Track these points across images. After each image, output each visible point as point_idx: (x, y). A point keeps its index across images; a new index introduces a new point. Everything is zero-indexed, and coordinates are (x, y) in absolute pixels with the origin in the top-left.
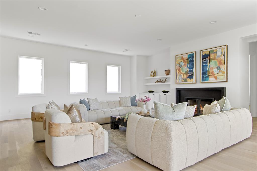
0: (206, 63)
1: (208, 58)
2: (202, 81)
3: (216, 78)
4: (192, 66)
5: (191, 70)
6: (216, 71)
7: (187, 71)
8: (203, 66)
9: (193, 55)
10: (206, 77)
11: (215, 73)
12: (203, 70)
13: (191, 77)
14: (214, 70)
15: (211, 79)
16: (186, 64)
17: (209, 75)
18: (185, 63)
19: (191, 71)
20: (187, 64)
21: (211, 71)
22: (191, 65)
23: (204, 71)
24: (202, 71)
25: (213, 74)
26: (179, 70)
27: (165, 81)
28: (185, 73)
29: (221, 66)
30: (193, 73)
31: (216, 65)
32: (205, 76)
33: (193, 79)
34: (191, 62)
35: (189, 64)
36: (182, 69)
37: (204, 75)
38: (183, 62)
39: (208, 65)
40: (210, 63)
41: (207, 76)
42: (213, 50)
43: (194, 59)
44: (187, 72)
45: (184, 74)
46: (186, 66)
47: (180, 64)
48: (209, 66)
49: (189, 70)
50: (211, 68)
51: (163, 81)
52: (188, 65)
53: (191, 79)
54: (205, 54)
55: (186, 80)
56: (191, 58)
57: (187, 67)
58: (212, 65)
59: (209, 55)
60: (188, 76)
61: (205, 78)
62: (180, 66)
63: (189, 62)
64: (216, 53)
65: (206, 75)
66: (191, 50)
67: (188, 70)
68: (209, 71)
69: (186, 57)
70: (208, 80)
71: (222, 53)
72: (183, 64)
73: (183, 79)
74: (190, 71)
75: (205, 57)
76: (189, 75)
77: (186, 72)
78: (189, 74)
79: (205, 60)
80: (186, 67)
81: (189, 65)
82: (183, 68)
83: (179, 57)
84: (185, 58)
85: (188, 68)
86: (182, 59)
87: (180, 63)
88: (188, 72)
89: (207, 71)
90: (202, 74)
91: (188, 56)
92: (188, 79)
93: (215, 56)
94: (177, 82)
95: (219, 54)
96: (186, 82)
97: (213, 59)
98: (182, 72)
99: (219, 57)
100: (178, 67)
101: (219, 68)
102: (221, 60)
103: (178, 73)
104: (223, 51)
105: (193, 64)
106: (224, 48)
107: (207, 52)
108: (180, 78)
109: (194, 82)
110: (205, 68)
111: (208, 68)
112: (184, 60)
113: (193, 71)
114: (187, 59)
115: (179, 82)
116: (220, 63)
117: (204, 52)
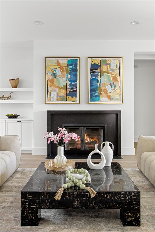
0: (97, 76)
1: (99, 69)
2: (90, 101)
3: (109, 97)
4: (75, 78)
5: (73, 83)
6: (109, 88)
7: (67, 84)
8: (91, 80)
9: (77, 62)
10: (96, 96)
11: (109, 91)
12: (91, 85)
13: (73, 93)
14: (107, 87)
15: (103, 99)
16: (65, 73)
17: (101, 94)
18: (63, 71)
19: (73, 85)
20: (67, 73)
21: (103, 88)
22: (73, 76)
23: (93, 87)
24: (91, 87)
25: (106, 93)
26: (52, 81)
27: (8, 98)
28: (63, 87)
29: (115, 83)
30: (76, 88)
31: (110, 80)
32: (95, 94)
33: (76, 97)
34: (73, 71)
35: (70, 74)
36: (58, 80)
37: (93, 93)
39: (99, 79)
40: (102, 76)
41: (97, 94)
42: (106, 60)
43: (78, 68)
45: (60, 88)
46: (65, 77)
47: (55, 72)
48: (100, 81)
49: (70, 83)
50: (103, 84)
51: (4, 97)
52: (67, 75)
53: (72, 97)
54: (95, 63)
55: (63, 99)
56: (73, 66)
57: (67, 78)
58: (104, 81)
59: (101, 66)
60: (68, 92)
61: (94, 98)
62: (54, 75)
63: (70, 71)
64: (110, 64)
65: (96, 92)
66: (73, 53)
68: (100, 88)
69: (64, 62)
70: (99, 100)
71: (117, 65)
72: (58, 72)
73: (60, 97)
74: (71, 85)
75: (94, 67)
76: (70, 92)
77: (64, 85)
78: (69, 90)
79: (95, 72)
80: (65, 79)
81: (69, 76)
82: (60, 79)
83: (53, 60)
84: (63, 63)
85: (68, 80)
86: (57, 65)
87: (53, 71)
88: (68, 87)
89: (97, 87)
90: (90, 92)
91: (68, 62)
92: (68, 96)
93: (109, 69)
94: (48, 100)
95: (113, 66)
96: (65, 101)
97: (106, 72)
98: (57, 86)
99: (113, 70)
100: (50, 77)
101: (113, 85)
102: (116, 75)
103: (50, 86)
104: (118, 65)
105: (76, 75)
106: (119, 61)
107: (97, 62)
108: (54, 95)
109: (78, 102)
110: (94, 83)
111: (98, 84)
112: (60, 66)
113: (76, 85)
114: (66, 65)
115: (51, 100)
116: (115, 79)
117: (93, 60)
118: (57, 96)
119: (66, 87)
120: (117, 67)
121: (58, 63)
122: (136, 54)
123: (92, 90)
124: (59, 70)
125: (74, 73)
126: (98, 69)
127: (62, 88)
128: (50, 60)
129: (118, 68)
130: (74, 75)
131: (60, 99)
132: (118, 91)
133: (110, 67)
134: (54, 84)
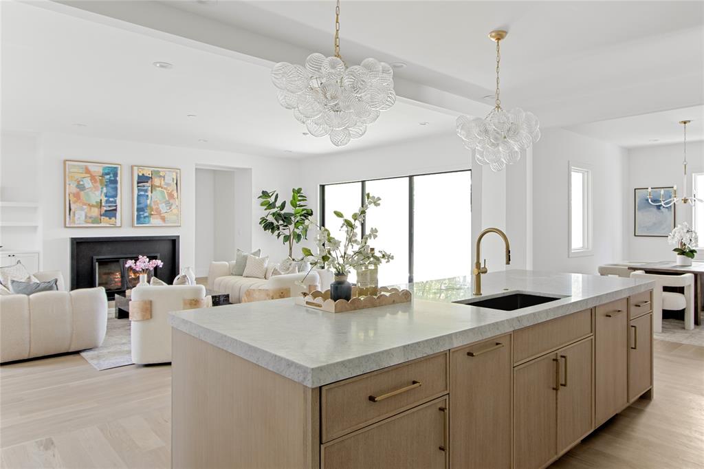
0: (146, 191)
1: (150, 182)
2: (137, 224)
3: (163, 219)
4: (113, 193)
5: (111, 199)
6: (163, 208)
7: (101, 200)
8: (139, 196)
9: (117, 170)
10: (145, 217)
11: (163, 211)
12: (139, 203)
13: (111, 213)
14: (160, 206)
15: (155, 221)
16: (98, 184)
17: (152, 214)
18: (96, 182)
19: (111, 202)
20: (101, 185)
21: (154, 207)
22: (111, 190)
23: (141, 206)
24: (137, 205)
25: (159, 213)
26: (77, 196)
28: (95, 204)
29: (171, 201)
30: (116, 206)
31: (163, 197)
32: (143, 214)
33: (116, 218)
34: (111, 183)
35: (106, 186)
36: (87, 194)
37: (141, 213)
38: (88, 179)
39: (150, 196)
40: (154, 192)
41: (146, 214)
42: (159, 172)
43: (118, 179)
44: (101, 203)
45: (91, 206)
46: (98, 190)
47: (81, 183)
48: (152, 198)
49: (106, 198)
50: (154, 202)
52: (102, 188)
53: (110, 219)
54: (143, 174)
55: (96, 220)
56: (112, 175)
57: (102, 191)
58: (155, 198)
59: (151, 178)
60: (103, 212)
61: (142, 219)
62: (81, 187)
63: (107, 182)
64: (164, 177)
65: (145, 212)
66: (111, 158)
67: (104, 199)
68: (151, 206)
69: (97, 170)
70: (149, 222)
71: (173, 179)
72: (88, 183)
73: (90, 218)
74: (107, 201)
75: (142, 180)
76: (106, 211)
77: (97, 202)
78: (105, 209)
79: (144, 186)
80: (98, 193)
81: (105, 189)
82: (90, 193)
83: (78, 166)
84: (95, 172)
85: (103, 194)
86: (86, 173)
87: (79, 181)
88: (103, 204)
89: (147, 206)
90: (137, 211)
91: (103, 170)
92: (102, 217)
93: (163, 183)
94: (70, 223)
95: (168, 179)
96: (98, 223)
97: (159, 187)
98: (85, 202)
99: (168, 184)
100: (72, 188)
101: (169, 205)
102: (173, 191)
103: (74, 203)
104: (175, 178)
105: (116, 189)
106: (177, 173)
107: (147, 173)
108: (80, 215)
109: (118, 224)
110: (142, 200)
111: (149, 202)
112: (91, 174)
113: (115, 202)
114: (101, 174)
115: (76, 222)
116: (171, 196)
117: (140, 170)
118: (86, 216)
119: (100, 205)
120: (173, 181)
121: (87, 171)
122: (196, 165)
123: (139, 210)
124: (89, 181)
125: (113, 186)
126: (147, 182)
127: (93, 206)
128: (74, 166)
129: (175, 182)
130: (112, 188)
131: (90, 221)
132: (175, 211)
133: (164, 180)
134: (80, 199)
